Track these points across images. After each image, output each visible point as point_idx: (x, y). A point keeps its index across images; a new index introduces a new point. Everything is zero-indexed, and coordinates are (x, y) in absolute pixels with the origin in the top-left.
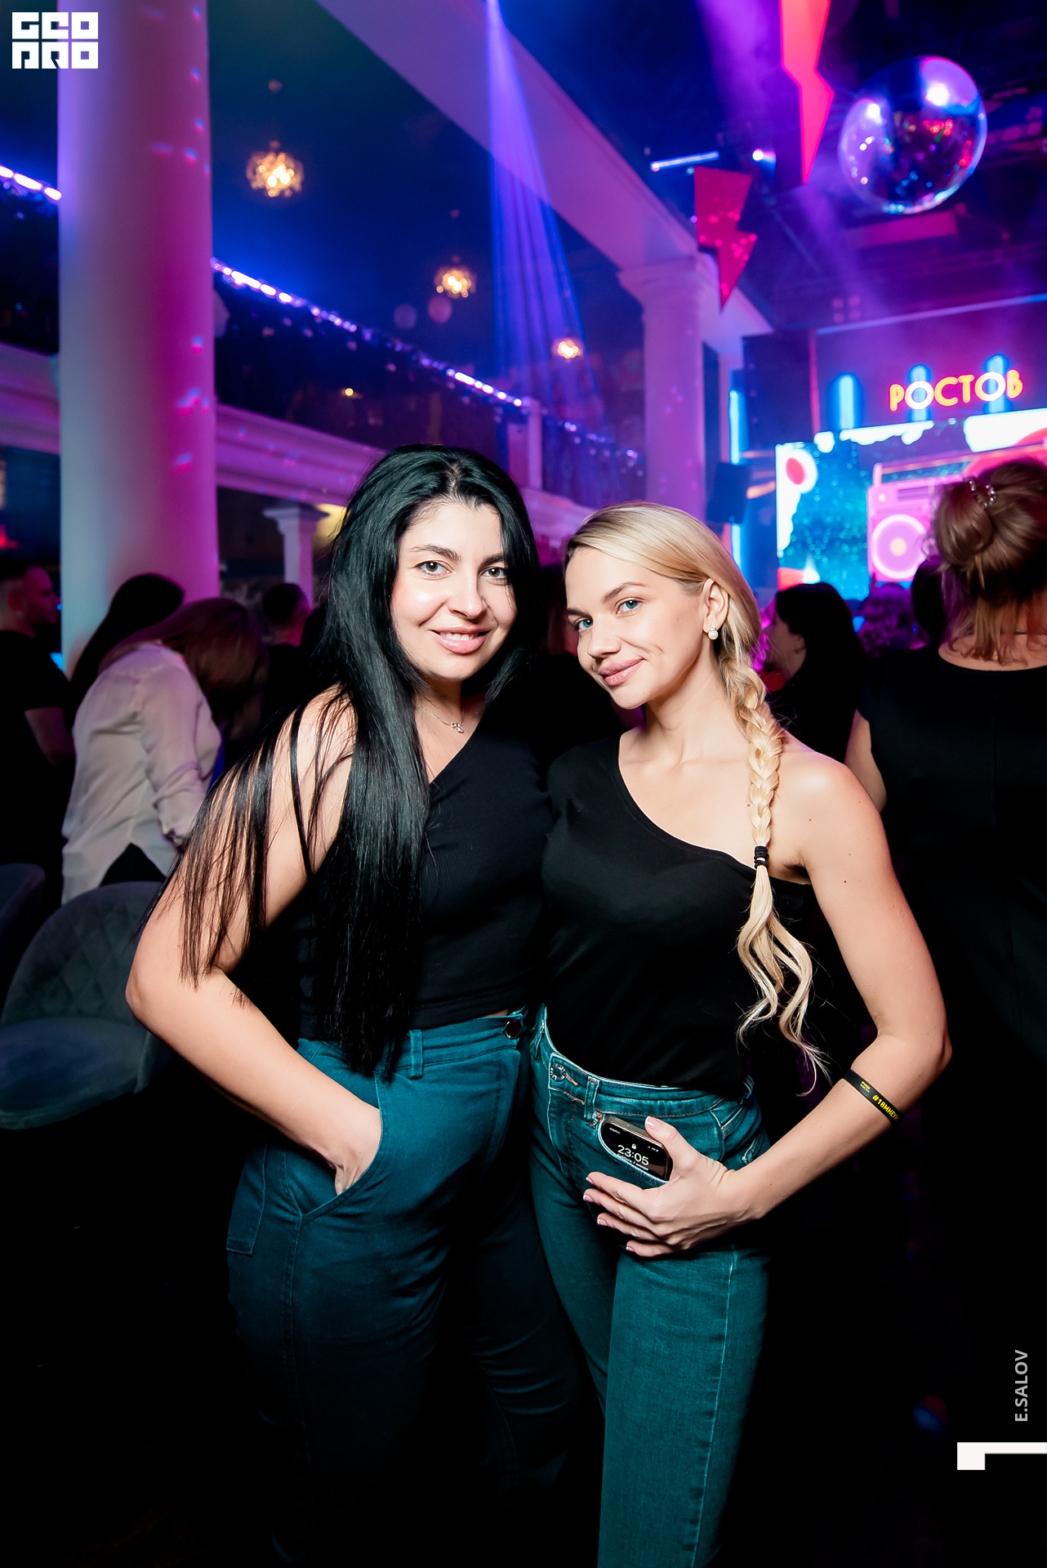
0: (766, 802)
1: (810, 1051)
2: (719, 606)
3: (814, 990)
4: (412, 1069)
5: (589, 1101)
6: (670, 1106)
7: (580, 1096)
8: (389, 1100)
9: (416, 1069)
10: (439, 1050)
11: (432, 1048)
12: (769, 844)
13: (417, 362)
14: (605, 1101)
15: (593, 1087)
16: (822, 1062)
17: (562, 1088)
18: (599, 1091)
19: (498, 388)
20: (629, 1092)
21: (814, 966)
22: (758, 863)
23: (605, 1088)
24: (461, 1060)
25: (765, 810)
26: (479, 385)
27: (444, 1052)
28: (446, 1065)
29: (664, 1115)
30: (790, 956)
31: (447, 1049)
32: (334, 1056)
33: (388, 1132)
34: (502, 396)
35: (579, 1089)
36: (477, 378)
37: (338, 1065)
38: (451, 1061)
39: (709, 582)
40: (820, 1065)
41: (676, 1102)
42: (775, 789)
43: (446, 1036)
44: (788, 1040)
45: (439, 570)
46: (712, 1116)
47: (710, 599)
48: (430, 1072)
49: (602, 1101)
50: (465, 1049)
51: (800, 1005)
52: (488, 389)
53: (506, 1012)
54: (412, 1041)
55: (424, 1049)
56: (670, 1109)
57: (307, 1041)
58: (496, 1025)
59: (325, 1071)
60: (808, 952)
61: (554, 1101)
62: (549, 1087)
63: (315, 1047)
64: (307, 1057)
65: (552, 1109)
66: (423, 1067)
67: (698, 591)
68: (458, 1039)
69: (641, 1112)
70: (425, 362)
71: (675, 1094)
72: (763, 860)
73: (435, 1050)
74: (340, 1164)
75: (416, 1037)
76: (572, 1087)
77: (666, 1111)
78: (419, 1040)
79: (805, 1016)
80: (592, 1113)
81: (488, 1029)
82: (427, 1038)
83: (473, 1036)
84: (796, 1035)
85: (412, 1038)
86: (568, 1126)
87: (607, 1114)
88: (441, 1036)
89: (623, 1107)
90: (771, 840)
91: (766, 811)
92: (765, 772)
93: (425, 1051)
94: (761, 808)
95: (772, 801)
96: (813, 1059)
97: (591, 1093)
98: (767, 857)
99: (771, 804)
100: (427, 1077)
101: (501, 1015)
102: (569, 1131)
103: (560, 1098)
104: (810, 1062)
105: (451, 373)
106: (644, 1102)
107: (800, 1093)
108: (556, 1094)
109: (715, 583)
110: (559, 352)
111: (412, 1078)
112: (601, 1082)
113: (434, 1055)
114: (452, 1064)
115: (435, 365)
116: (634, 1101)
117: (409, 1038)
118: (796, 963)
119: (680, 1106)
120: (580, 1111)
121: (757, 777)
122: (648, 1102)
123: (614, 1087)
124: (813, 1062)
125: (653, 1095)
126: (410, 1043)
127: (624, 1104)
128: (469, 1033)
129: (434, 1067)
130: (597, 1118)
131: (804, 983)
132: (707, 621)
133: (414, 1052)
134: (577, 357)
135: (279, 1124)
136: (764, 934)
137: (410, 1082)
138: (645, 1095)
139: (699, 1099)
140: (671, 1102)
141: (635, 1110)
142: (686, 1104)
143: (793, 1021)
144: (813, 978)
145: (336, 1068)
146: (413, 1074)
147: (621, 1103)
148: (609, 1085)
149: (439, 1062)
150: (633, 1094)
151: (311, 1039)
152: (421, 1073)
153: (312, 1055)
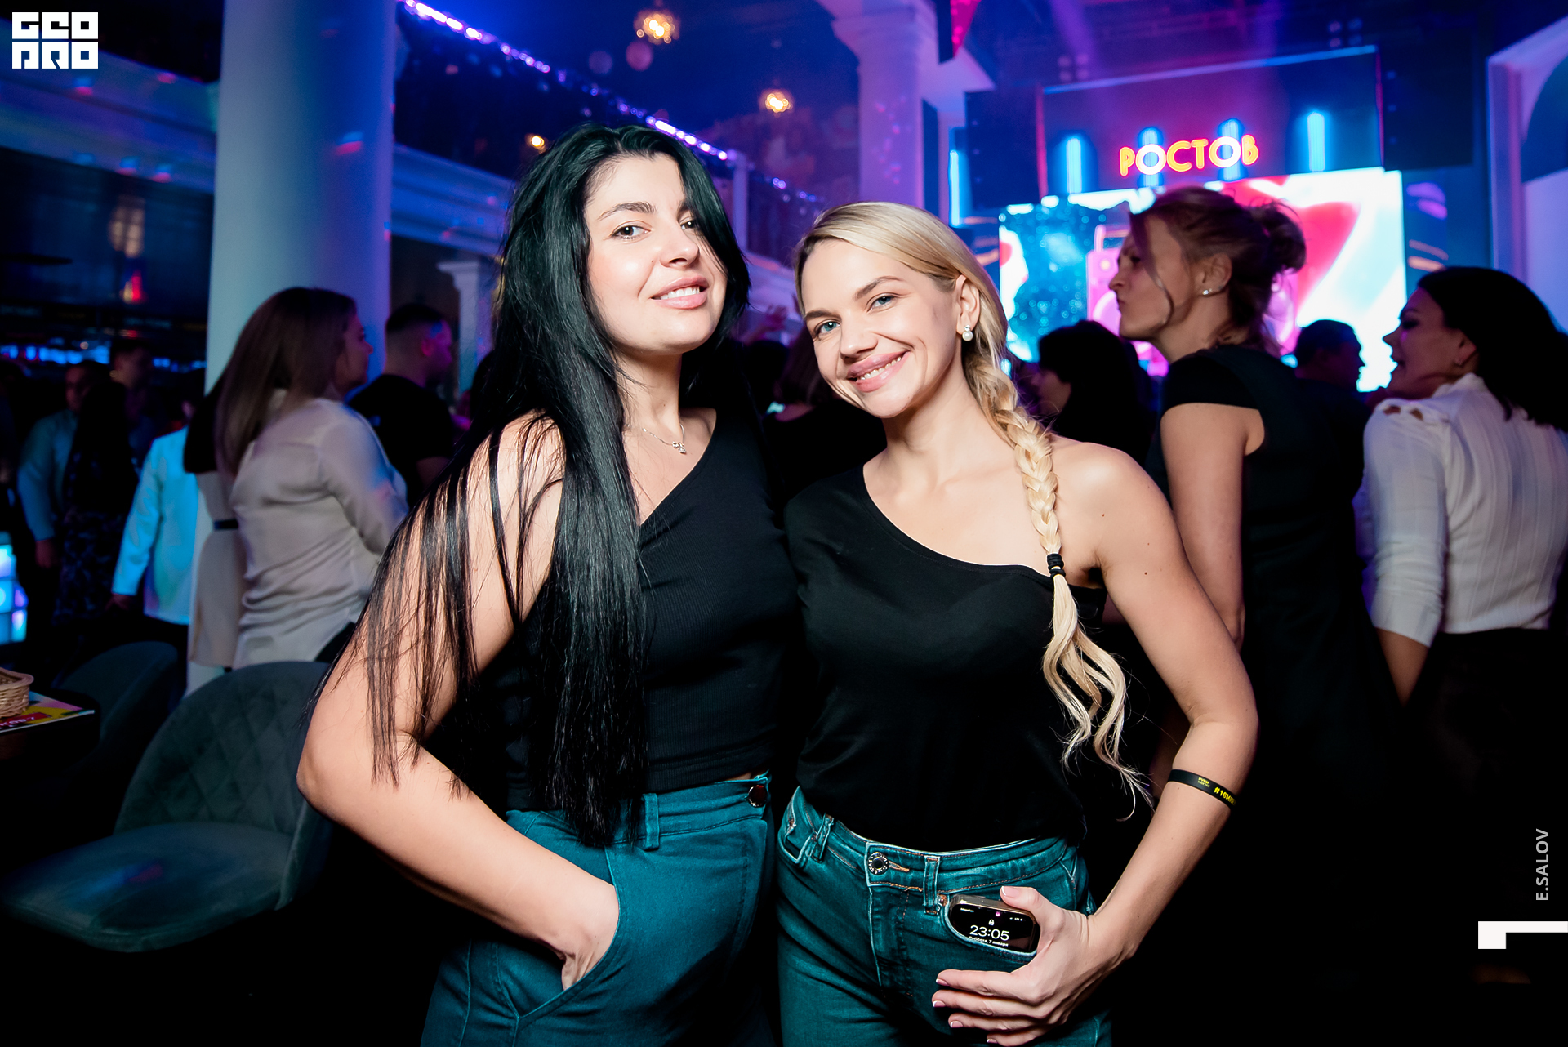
0: (1049, 507)
1: (1126, 772)
2: (970, 308)
3: (1128, 704)
4: (648, 839)
5: (930, 884)
6: (1023, 864)
7: (914, 882)
8: (623, 875)
9: (652, 839)
10: (677, 817)
11: (669, 815)
12: (1060, 550)
13: (615, 107)
14: (948, 880)
15: (933, 866)
16: (1141, 785)
17: (887, 880)
18: (941, 870)
19: (702, 138)
20: (975, 861)
21: (1127, 678)
22: (1054, 573)
23: (947, 864)
24: (701, 829)
25: (1050, 514)
26: (681, 135)
27: (683, 820)
28: (685, 836)
29: (1020, 878)
30: (1099, 670)
31: (685, 817)
32: (554, 826)
33: (626, 911)
34: (705, 147)
35: (912, 875)
36: (678, 128)
37: (561, 836)
38: (690, 831)
39: (960, 280)
40: (1139, 788)
41: (1028, 859)
42: (1055, 490)
43: (684, 801)
44: (1103, 763)
45: (636, 232)
46: (1062, 867)
47: (962, 298)
48: (668, 843)
49: (945, 880)
50: (706, 817)
51: (1115, 721)
52: (691, 140)
53: (748, 775)
54: (647, 806)
55: (660, 816)
56: (1023, 868)
57: (518, 812)
58: (739, 790)
59: (544, 843)
60: (1118, 663)
61: (879, 899)
62: (869, 884)
63: (531, 818)
64: (521, 829)
65: (876, 909)
66: (660, 837)
67: (950, 289)
68: (698, 805)
69: (991, 880)
70: (623, 108)
71: (1026, 849)
72: (1058, 568)
73: (672, 818)
74: (571, 952)
75: (651, 802)
76: (902, 875)
77: (1019, 872)
78: (654, 805)
79: (1122, 733)
80: (934, 897)
81: (730, 795)
82: (663, 804)
83: (714, 803)
84: (1113, 756)
85: (647, 802)
86: (899, 923)
87: (951, 895)
88: (678, 801)
89: (971, 879)
90: (1062, 544)
91: (1052, 515)
92: (1040, 476)
93: (662, 818)
94: (1046, 512)
95: (1055, 503)
96: (1131, 781)
97: (931, 875)
98: (1061, 564)
99: (1054, 507)
100: (665, 849)
101: (745, 779)
102: (900, 929)
103: (886, 892)
104: (1127, 785)
105: (651, 121)
106: (993, 867)
107: (1121, 818)
108: (879, 891)
109: (968, 282)
110: (767, 105)
111: (649, 850)
112: (942, 857)
113: (672, 823)
114: (691, 834)
115: (634, 111)
116: (983, 869)
117: (643, 803)
118: (1106, 676)
119: (1032, 863)
120: (916, 901)
121: (1032, 480)
122: (998, 866)
123: (957, 859)
124: (1131, 785)
125: (1003, 856)
126: (645, 808)
127: (972, 875)
128: (709, 798)
129: (672, 838)
130: (941, 902)
131: (1119, 697)
132: (961, 322)
133: (650, 819)
134: (786, 110)
135: (493, 912)
136: (1072, 649)
137: (645, 854)
138: (995, 858)
139: (1049, 850)
140: (1023, 860)
141: (985, 880)
142: (1039, 858)
143: (1108, 741)
144: (1127, 691)
145: (558, 839)
146: (648, 844)
147: (968, 876)
148: (951, 858)
149: (677, 832)
150: (980, 861)
151: (523, 810)
152: (658, 844)
153: (527, 826)
